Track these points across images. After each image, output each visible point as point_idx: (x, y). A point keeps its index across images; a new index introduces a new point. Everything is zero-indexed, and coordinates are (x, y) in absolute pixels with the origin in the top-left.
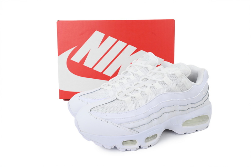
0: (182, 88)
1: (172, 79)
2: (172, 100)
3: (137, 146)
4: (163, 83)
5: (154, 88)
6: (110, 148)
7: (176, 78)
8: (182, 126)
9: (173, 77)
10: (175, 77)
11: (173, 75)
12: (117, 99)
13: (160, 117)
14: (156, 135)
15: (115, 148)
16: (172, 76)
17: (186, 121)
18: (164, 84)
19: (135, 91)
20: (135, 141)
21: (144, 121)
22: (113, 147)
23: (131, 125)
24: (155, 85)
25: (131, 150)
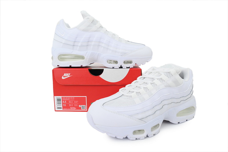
0: (176, 83)
1: (168, 76)
2: (170, 94)
3: (145, 135)
4: (160, 80)
5: (154, 84)
6: (122, 138)
7: (172, 76)
8: (177, 116)
9: (169, 75)
10: (170, 74)
11: (169, 73)
12: (123, 95)
13: (162, 108)
14: (159, 124)
15: (127, 138)
16: (167, 73)
17: (179, 112)
18: (162, 81)
19: (137, 88)
20: (143, 130)
21: (150, 113)
22: (125, 137)
23: (140, 116)
24: (154, 81)
25: (140, 139)
